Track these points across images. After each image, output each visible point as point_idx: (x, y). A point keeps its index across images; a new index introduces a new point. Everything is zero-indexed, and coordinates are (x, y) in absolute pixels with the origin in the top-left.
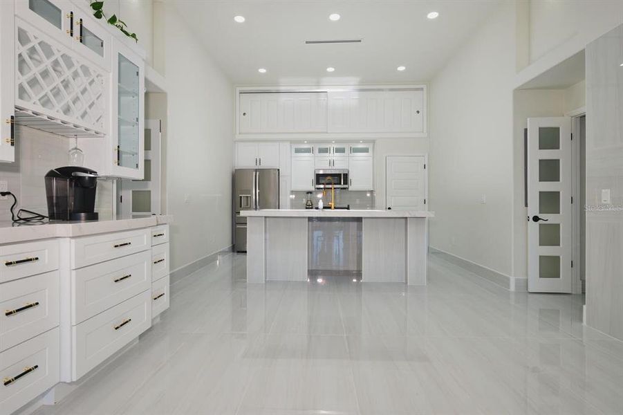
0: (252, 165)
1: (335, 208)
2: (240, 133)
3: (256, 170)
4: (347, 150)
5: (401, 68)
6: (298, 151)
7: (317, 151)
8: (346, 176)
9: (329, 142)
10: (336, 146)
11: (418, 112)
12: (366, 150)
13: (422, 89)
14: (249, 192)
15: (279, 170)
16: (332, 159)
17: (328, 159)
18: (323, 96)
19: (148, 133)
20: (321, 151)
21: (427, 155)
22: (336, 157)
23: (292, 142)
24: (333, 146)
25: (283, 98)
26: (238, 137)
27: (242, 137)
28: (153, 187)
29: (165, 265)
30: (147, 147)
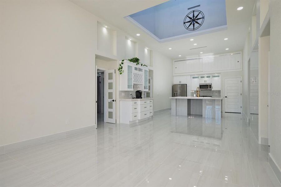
0: (178, 83)
1: (199, 96)
2: (175, 74)
3: (179, 85)
4: (211, 77)
5: (227, 49)
6: (193, 78)
7: (200, 77)
8: (210, 86)
9: (204, 74)
10: (207, 75)
11: (238, 62)
12: (218, 76)
13: (240, 53)
14: (177, 91)
15: (186, 84)
16: (205, 80)
18: (201, 60)
19: (149, 80)
20: (201, 77)
21: (242, 77)
23: (191, 75)
24: (206, 76)
25: (188, 62)
26: (174, 75)
27: (175, 75)
28: (151, 92)
29: (152, 107)
30: (149, 83)
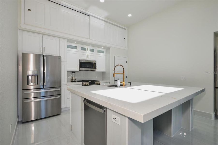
2: (25, 24)
4: (95, 51)
5: (130, 15)
8: (95, 64)
11: (125, 39)
12: (103, 52)
13: (126, 29)
15: (61, 58)
17: (87, 54)
20: (82, 49)
21: (127, 57)
22: (90, 53)
24: (89, 47)
